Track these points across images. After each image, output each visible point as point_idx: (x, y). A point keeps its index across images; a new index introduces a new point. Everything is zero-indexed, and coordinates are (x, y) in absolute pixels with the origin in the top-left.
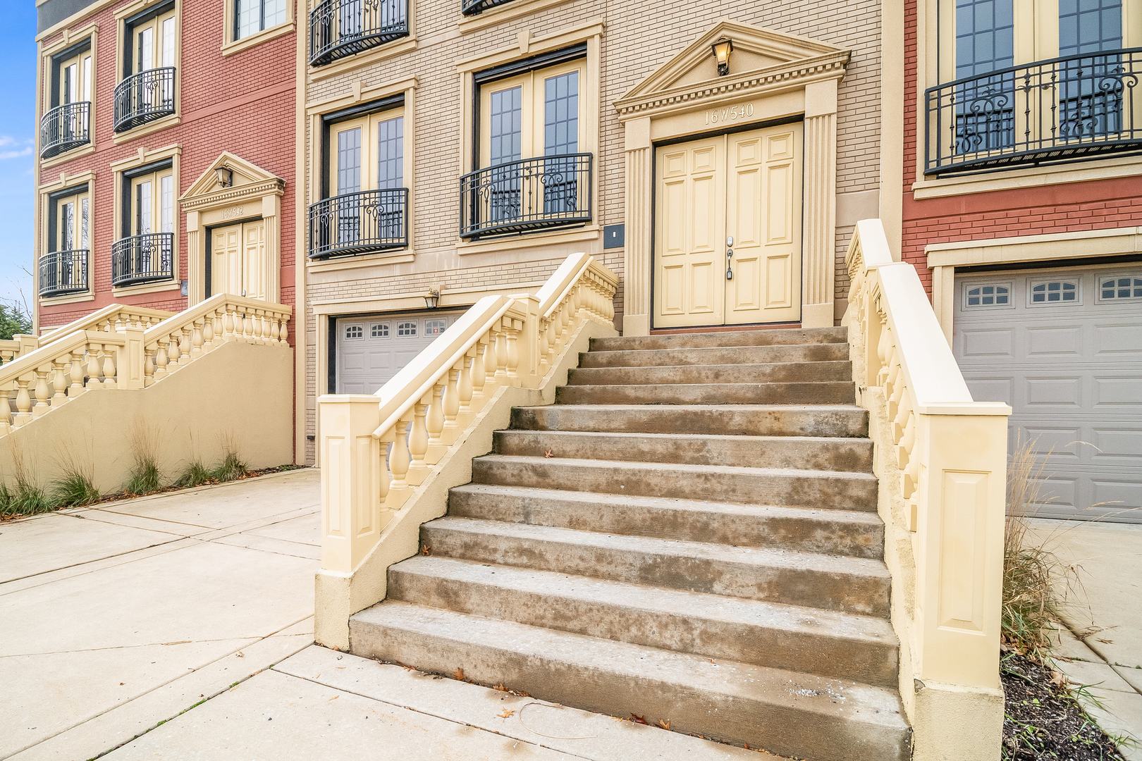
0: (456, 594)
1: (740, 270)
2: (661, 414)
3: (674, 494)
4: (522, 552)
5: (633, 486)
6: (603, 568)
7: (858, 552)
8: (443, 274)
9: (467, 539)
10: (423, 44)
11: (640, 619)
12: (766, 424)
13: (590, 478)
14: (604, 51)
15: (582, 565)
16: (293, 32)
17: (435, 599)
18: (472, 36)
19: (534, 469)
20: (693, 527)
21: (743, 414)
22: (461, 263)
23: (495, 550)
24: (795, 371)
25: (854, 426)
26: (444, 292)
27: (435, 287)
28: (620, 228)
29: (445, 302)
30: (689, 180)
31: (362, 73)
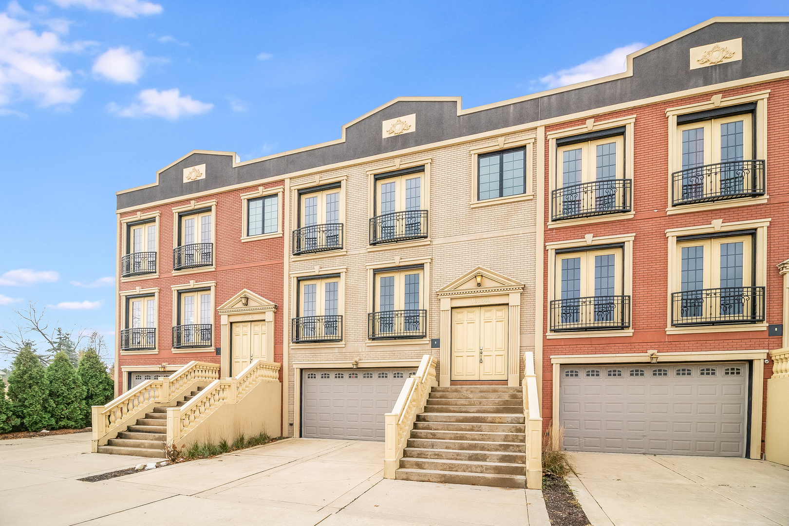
0: (421, 465)
1: (485, 359)
2: (466, 417)
3: (473, 440)
4: (435, 455)
5: (462, 438)
6: (458, 457)
7: (520, 451)
8: (359, 353)
9: (419, 452)
10: (348, 253)
11: (471, 466)
12: (498, 420)
13: (449, 436)
14: (431, 269)
15: (453, 457)
16: (282, 237)
17: (414, 467)
18: (373, 253)
19: (431, 434)
20: (480, 447)
21: (491, 417)
22: (368, 349)
23: (427, 455)
24: (506, 402)
25: (521, 421)
26: (360, 361)
27: (357, 359)
28: (438, 340)
29: (360, 366)
30: (465, 323)
31: (319, 262)
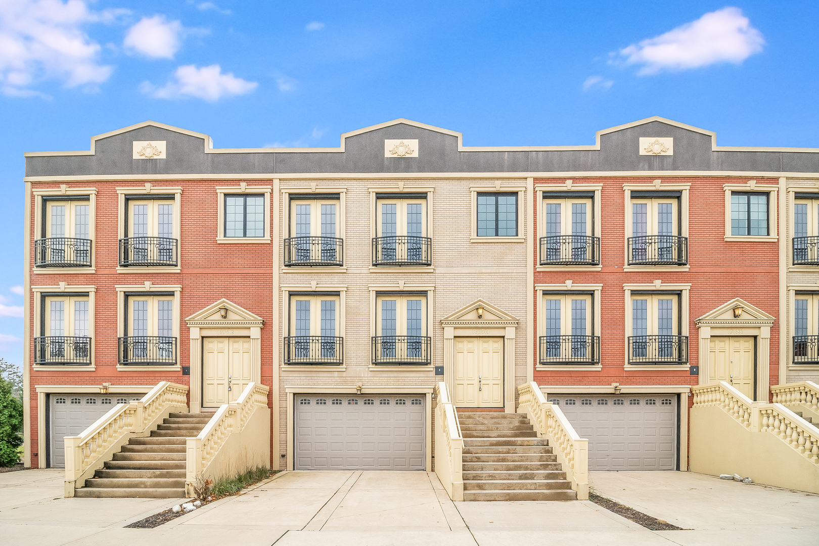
0: (482, 486)
1: (484, 388)
2: (499, 441)
3: (513, 461)
4: (490, 476)
5: (504, 460)
6: (510, 478)
7: (557, 470)
8: (361, 378)
9: (474, 475)
10: (349, 271)
11: (526, 484)
12: (526, 443)
13: (492, 459)
14: (435, 297)
15: (505, 478)
17: (476, 488)
18: (375, 275)
19: (476, 457)
20: (524, 468)
21: (520, 440)
22: (370, 374)
23: (482, 477)
24: (518, 428)
25: (545, 443)
28: (442, 368)
29: (364, 391)
30: (465, 352)
31: (315, 276)
